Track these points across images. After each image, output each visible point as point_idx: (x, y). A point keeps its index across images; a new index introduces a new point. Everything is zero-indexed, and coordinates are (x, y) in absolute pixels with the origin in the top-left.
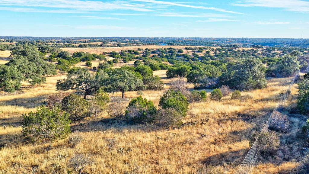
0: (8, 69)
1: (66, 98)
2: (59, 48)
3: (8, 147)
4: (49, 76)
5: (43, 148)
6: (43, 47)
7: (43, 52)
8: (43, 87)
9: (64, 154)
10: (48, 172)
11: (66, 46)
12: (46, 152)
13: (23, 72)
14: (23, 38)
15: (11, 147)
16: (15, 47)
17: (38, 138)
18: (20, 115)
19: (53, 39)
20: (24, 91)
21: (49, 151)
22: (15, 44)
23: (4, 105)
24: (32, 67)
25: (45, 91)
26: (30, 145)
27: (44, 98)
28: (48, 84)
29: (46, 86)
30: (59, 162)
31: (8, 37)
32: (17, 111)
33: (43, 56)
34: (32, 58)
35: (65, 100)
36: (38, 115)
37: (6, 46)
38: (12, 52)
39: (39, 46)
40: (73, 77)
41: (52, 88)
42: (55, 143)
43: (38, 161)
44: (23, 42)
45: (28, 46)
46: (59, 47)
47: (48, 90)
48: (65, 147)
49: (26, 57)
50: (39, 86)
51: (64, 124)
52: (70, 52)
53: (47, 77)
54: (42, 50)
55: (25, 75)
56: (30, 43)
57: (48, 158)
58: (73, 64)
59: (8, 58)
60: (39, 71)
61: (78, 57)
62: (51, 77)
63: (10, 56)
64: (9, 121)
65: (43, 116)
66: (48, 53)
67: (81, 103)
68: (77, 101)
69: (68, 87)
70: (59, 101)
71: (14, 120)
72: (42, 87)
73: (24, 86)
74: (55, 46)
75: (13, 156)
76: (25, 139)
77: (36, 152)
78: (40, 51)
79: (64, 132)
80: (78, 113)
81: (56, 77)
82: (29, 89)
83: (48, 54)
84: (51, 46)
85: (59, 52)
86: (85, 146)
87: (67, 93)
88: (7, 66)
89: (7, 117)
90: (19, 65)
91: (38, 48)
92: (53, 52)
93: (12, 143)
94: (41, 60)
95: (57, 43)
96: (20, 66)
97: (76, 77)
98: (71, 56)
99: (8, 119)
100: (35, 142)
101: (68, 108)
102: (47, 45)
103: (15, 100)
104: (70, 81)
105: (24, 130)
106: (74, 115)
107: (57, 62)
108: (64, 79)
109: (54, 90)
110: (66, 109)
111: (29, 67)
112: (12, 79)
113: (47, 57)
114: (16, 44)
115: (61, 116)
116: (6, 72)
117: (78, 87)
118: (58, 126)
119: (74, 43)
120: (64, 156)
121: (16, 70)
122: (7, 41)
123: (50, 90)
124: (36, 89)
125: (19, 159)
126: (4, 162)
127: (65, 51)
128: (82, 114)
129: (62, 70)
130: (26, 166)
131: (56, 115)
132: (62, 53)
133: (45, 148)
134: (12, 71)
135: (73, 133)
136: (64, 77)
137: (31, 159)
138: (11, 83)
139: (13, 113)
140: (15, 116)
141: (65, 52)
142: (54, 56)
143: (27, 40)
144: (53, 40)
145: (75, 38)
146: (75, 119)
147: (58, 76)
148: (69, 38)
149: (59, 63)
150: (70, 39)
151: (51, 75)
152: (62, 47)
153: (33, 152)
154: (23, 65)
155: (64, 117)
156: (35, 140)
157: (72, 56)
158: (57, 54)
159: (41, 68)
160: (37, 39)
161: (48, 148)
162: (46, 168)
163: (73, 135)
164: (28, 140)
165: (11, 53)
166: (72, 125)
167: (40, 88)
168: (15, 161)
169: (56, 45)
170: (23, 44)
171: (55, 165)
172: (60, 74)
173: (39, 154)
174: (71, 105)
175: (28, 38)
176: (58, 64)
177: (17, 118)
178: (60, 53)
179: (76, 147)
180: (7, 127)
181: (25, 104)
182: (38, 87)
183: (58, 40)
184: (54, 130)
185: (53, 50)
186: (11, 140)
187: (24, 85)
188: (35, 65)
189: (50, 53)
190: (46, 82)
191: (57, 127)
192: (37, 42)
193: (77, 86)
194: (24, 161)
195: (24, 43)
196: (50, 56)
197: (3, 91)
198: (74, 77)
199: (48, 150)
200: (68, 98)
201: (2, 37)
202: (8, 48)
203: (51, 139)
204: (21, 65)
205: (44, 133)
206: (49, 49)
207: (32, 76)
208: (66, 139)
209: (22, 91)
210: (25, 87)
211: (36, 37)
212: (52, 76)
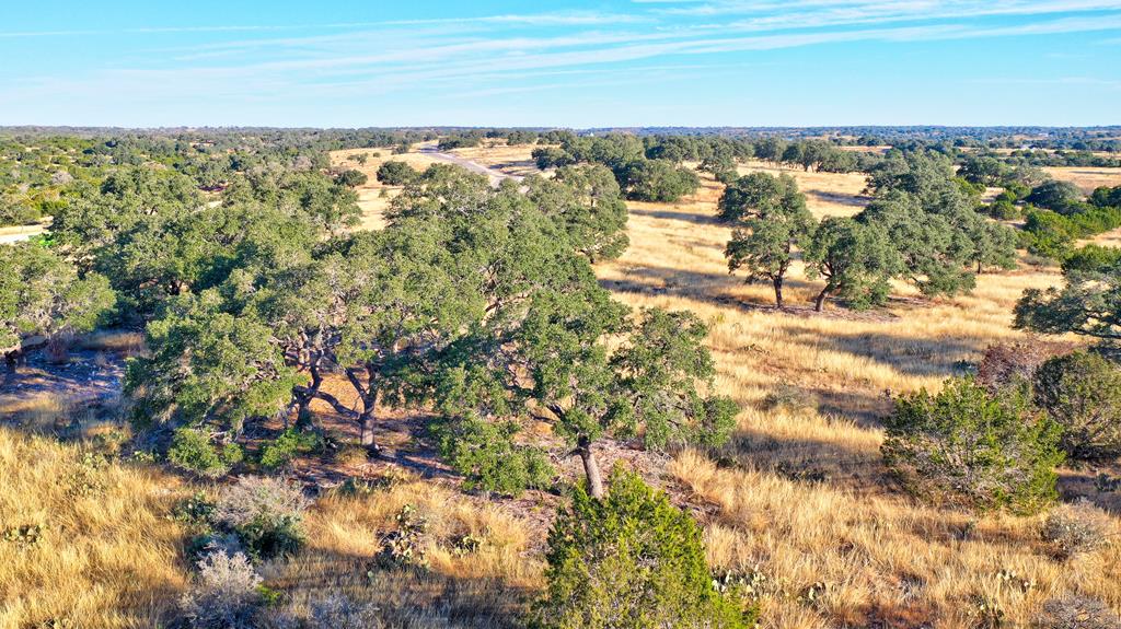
0: (859, 233)
1: (1056, 362)
2: (1036, 168)
3: (833, 486)
4: (985, 269)
5: (946, 528)
6: (975, 164)
7: (973, 180)
8: (963, 308)
9: (1021, 574)
10: (956, 619)
11: (1065, 162)
12: (954, 543)
13: (903, 250)
14: (912, 130)
15: (843, 488)
16: (883, 160)
17: (930, 483)
18: (876, 392)
19: (1018, 133)
20: (895, 312)
21: (964, 543)
22: (884, 150)
23: (832, 349)
24: (935, 232)
25: (969, 322)
26: (900, 500)
27: (963, 348)
28: (981, 300)
29: (974, 306)
30: (997, 596)
31: (863, 129)
32: (868, 377)
33: (974, 196)
34: (937, 203)
35: (1049, 371)
36: (946, 405)
37: (855, 158)
38: (872, 178)
39: (962, 160)
40: (1091, 284)
41: (994, 317)
42: (987, 522)
43: (922, 563)
44: (911, 143)
45: (926, 159)
46: (1036, 164)
47: (979, 320)
48: (1028, 548)
49: (916, 198)
50: (949, 304)
51: (1036, 461)
52: (1080, 186)
53: (979, 272)
54: (973, 173)
55: (906, 258)
56: (933, 148)
57: (960, 569)
58: (1086, 231)
59: (856, 197)
60: (957, 249)
61: (1114, 206)
62: (994, 276)
63: (865, 191)
64: (843, 403)
65: (961, 411)
66: (991, 184)
67: (1116, 392)
68: (1099, 383)
69: (1060, 322)
70: (1023, 368)
71: (858, 403)
72: (958, 308)
73: (895, 297)
74: (1022, 161)
75: (847, 518)
76: (888, 476)
77: (919, 530)
78: (962, 179)
79: (1031, 492)
80: (1098, 431)
81: (1013, 278)
82: (911, 309)
83: (992, 189)
84: (1007, 162)
85: (1036, 183)
86: (1114, 571)
87: (1061, 345)
88: (857, 225)
89: (837, 388)
90: (894, 222)
91: (957, 168)
92: (1010, 182)
93: (847, 476)
94: (967, 211)
95: (1031, 147)
96: (896, 227)
97: (1105, 287)
98: (1085, 199)
99: (840, 397)
100: (919, 496)
101: (1057, 403)
102: (992, 155)
103: (867, 337)
104: (1076, 300)
105: (887, 443)
106: (1076, 435)
107: (1023, 222)
108: (1051, 290)
109: (1001, 323)
110: (1049, 407)
111: (924, 232)
112: (867, 267)
113: (987, 201)
114: (887, 151)
115: (1029, 430)
116: (852, 242)
117: (1108, 326)
118: (1012, 460)
119: (1101, 149)
120: (1022, 582)
121: (884, 239)
122: (860, 142)
123: (985, 321)
124: (936, 311)
125: (861, 535)
126: (819, 532)
127: (1062, 180)
128: (1114, 441)
129: (1040, 253)
130: (884, 568)
131: (1009, 422)
132: (1048, 187)
133: (951, 528)
134: (871, 242)
135: (1066, 507)
136: (1049, 282)
137: (901, 552)
138: (862, 283)
139: (855, 380)
140: (862, 391)
141: (1059, 183)
142: (1013, 196)
143: (923, 136)
144: (1016, 138)
145: (1111, 128)
146: (1080, 451)
147: (1018, 274)
148: (1084, 131)
149: (1031, 224)
150: (1089, 132)
151: (993, 267)
152: (1048, 164)
153: (910, 529)
154: (906, 223)
155: (1041, 435)
156: (920, 488)
157: (1089, 202)
158: (1027, 192)
159: (964, 240)
160: (957, 134)
161: (964, 533)
162: (948, 598)
163: (1066, 512)
164: (895, 481)
165: (867, 180)
166: (1065, 471)
167: (952, 309)
168: (849, 537)
169: (1027, 155)
170: (908, 152)
171: (985, 602)
172: (1028, 267)
173: (928, 542)
174: (1071, 394)
175: (927, 130)
176: (1025, 228)
177: (866, 398)
178: (1040, 189)
179: (1074, 565)
180: (836, 422)
181: (897, 358)
182: (944, 306)
183: (1037, 135)
184: (992, 471)
185: (1013, 176)
186: (844, 466)
187: (896, 294)
188: (946, 226)
189: (1000, 186)
190: (974, 291)
191: (1008, 464)
192: (955, 144)
193: (1103, 324)
194: (878, 548)
195: (911, 148)
196: (1000, 198)
197: (832, 302)
198: (1093, 285)
199: (962, 538)
200: (1064, 365)
201: (846, 129)
202: (859, 165)
203: (976, 503)
204: (901, 223)
205: (954, 475)
206: (997, 170)
207: (930, 266)
208: (1032, 519)
209: (890, 311)
210: (899, 300)
211: (954, 129)
212: (996, 273)
